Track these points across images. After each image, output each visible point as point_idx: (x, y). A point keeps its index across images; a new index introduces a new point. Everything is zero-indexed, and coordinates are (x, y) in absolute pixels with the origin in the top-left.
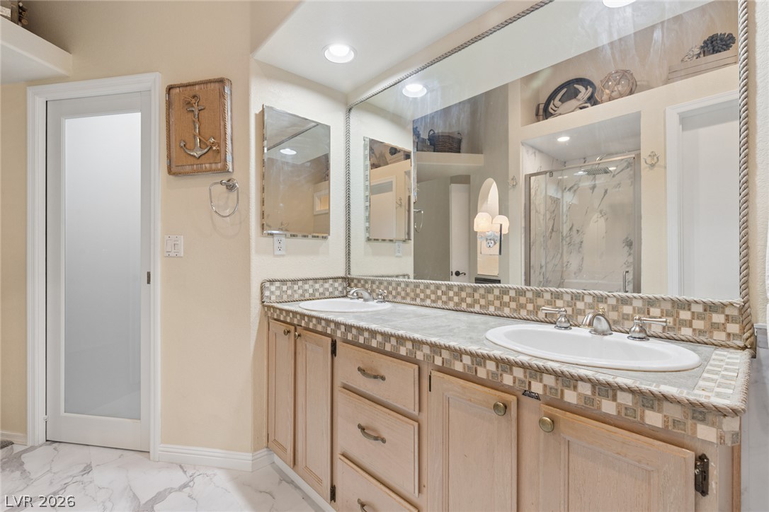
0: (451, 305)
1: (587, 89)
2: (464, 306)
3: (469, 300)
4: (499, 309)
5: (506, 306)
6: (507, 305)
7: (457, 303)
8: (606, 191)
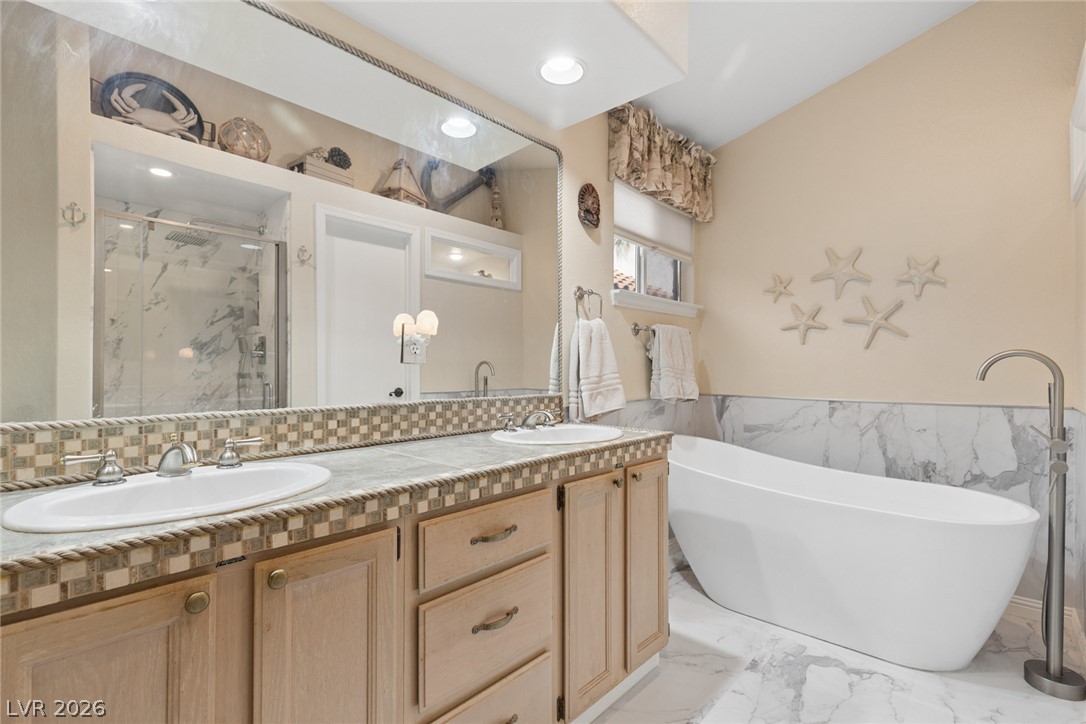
0: (355, 439)
1: (189, 113)
2: (377, 436)
3: (385, 427)
4: (424, 430)
5: (432, 425)
6: (433, 423)
7: (365, 435)
8: (165, 267)
